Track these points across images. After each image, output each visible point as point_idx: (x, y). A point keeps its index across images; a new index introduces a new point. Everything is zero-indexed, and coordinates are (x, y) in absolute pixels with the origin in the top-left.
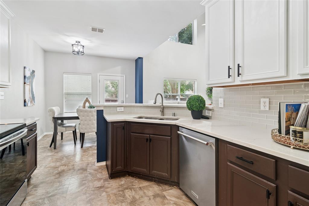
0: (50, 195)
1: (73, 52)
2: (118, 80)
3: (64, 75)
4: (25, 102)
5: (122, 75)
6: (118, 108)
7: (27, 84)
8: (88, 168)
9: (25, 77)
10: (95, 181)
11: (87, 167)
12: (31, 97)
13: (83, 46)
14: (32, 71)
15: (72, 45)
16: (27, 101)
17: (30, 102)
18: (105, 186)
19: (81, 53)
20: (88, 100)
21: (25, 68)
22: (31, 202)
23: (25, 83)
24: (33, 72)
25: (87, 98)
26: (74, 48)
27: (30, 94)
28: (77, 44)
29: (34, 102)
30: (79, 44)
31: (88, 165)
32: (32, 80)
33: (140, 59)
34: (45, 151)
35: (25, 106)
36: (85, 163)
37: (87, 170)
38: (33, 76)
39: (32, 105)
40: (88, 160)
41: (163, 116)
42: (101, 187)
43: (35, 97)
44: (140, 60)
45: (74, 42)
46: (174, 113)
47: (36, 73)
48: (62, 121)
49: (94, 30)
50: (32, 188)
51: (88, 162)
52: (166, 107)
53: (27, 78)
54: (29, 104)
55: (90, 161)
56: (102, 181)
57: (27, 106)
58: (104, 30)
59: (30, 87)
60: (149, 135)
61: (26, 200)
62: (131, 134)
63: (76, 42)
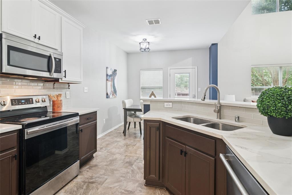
0: (92, 181)
1: (141, 49)
2: (189, 73)
3: (141, 72)
4: (107, 94)
5: (194, 67)
6: (165, 103)
7: (109, 81)
8: (135, 163)
9: (107, 75)
10: (130, 182)
11: (135, 161)
12: (113, 90)
13: (149, 43)
14: (113, 70)
15: (140, 43)
16: (109, 94)
17: (112, 95)
18: (135, 192)
19: (147, 49)
20: (154, 94)
21: (107, 68)
22: (77, 181)
23: (107, 80)
24: (115, 71)
25: (153, 92)
26: (142, 46)
27: (112, 88)
28: (144, 41)
29: (116, 95)
30: (146, 41)
31: (137, 159)
32: (114, 78)
33: (214, 45)
34: (118, 136)
35: (107, 98)
36: (136, 156)
37: (132, 165)
38: (115, 74)
39: (113, 97)
40: (140, 155)
41: (220, 119)
42: (131, 192)
43: (117, 91)
44: (214, 47)
45: (141, 40)
46: (238, 117)
47: (117, 72)
48: (135, 113)
49: (151, 23)
50: (87, 168)
51: (139, 157)
52: (226, 106)
53: (109, 76)
54: (111, 96)
55: (141, 156)
56: (137, 184)
57: (109, 98)
58: (159, 20)
59: (112, 83)
60: (185, 146)
61: (77, 178)
62: (166, 138)
63: (143, 40)
